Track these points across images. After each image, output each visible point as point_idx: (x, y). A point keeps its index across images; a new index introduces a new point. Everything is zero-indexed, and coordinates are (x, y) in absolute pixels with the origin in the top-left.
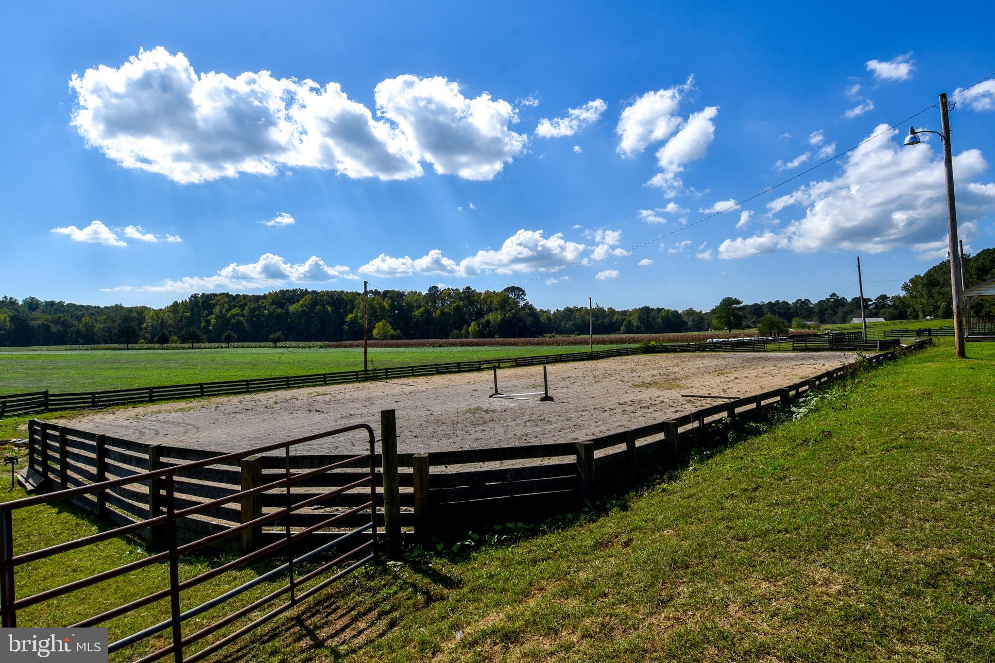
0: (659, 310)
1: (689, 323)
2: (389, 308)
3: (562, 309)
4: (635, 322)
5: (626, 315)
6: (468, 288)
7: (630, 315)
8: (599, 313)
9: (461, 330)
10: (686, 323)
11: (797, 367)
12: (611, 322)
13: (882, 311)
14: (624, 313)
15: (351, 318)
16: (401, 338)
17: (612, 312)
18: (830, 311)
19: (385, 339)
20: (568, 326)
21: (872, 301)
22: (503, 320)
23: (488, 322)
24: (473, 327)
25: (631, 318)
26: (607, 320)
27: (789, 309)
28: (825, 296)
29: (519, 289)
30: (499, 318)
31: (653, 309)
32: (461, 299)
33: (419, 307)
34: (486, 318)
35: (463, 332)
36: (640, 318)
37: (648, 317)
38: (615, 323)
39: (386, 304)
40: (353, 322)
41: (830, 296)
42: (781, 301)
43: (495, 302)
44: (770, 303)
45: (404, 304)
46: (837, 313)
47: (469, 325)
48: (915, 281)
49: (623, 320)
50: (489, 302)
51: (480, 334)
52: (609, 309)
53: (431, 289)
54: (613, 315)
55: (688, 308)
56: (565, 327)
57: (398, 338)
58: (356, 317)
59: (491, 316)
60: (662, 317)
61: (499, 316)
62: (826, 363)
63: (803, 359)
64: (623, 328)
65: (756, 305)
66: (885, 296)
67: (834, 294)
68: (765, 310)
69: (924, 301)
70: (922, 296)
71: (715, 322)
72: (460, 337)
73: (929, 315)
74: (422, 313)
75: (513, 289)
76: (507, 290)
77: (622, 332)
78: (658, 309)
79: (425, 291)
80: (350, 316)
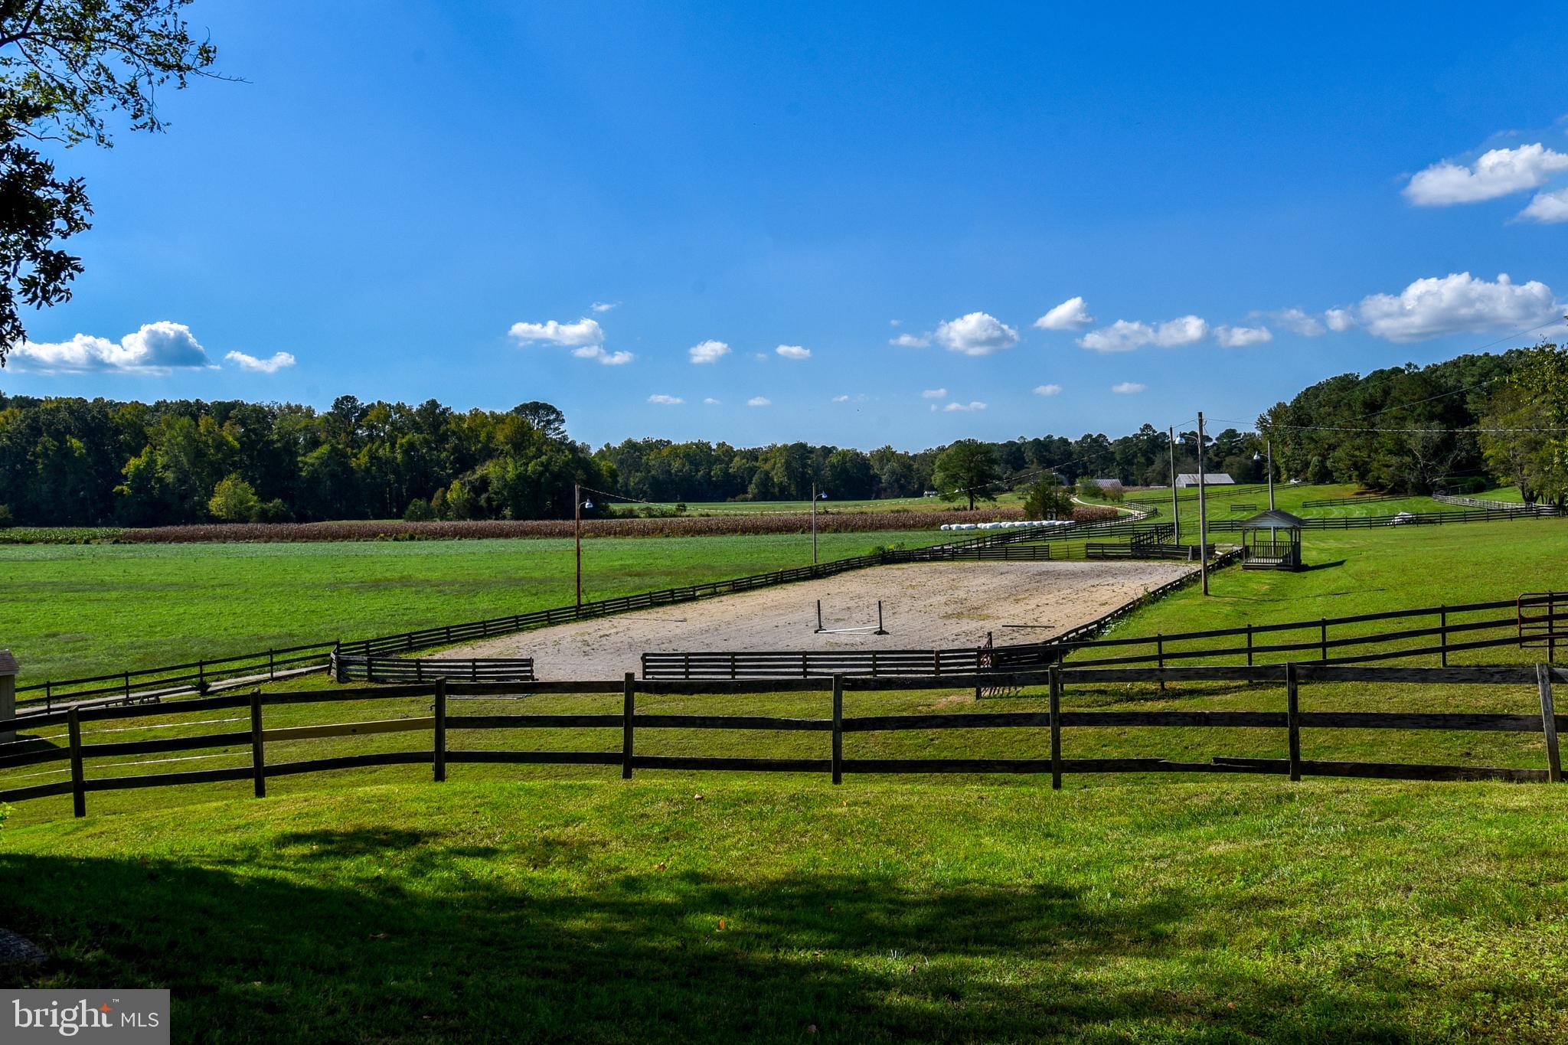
0: (827, 451)
1: (884, 478)
2: (237, 444)
3: (616, 444)
4: (778, 476)
5: (756, 459)
6: (433, 404)
7: (766, 460)
8: (698, 455)
9: (430, 499)
10: (876, 479)
11: (1094, 589)
12: (726, 474)
13: (1228, 460)
14: (753, 455)
15: (137, 468)
16: (286, 519)
17: (728, 453)
18: (1142, 460)
19: (243, 519)
20: (632, 483)
21: (1210, 440)
22: (519, 477)
23: (484, 482)
24: (455, 492)
25: (767, 467)
26: (716, 470)
27: (1070, 454)
28: (1132, 430)
29: (550, 409)
30: (511, 473)
31: (813, 450)
32: (418, 428)
33: (314, 444)
34: (480, 472)
35: (435, 503)
36: (788, 465)
37: (804, 466)
38: (735, 477)
39: (231, 434)
40: (142, 478)
41: (1142, 430)
42: (1056, 438)
43: (500, 437)
44: (1037, 441)
45: (276, 437)
46: (1152, 463)
47: (447, 488)
48: (1277, 413)
49: (752, 471)
50: (483, 437)
51: (474, 511)
52: (719, 445)
53: (338, 404)
54: (731, 461)
55: (881, 446)
56: (626, 484)
57: (280, 518)
58: (151, 463)
59: (489, 469)
60: (833, 466)
61: (510, 468)
62: (1126, 582)
63: (1099, 575)
64: (752, 489)
65: (1011, 444)
66: (1234, 431)
67: (1148, 426)
68: (1029, 455)
69: (1288, 451)
70: (1285, 444)
71: (937, 478)
72: (428, 515)
73: (1296, 477)
74: (324, 462)
75: (535, 408)
76: (521, 409)
77: (750, 496)
78: (824, 448)
79: (323, 408)
80: (133, 463)
